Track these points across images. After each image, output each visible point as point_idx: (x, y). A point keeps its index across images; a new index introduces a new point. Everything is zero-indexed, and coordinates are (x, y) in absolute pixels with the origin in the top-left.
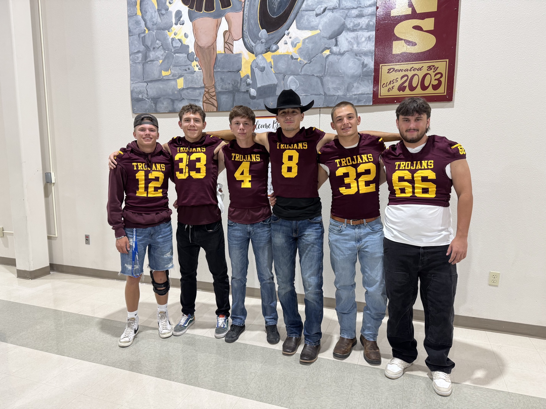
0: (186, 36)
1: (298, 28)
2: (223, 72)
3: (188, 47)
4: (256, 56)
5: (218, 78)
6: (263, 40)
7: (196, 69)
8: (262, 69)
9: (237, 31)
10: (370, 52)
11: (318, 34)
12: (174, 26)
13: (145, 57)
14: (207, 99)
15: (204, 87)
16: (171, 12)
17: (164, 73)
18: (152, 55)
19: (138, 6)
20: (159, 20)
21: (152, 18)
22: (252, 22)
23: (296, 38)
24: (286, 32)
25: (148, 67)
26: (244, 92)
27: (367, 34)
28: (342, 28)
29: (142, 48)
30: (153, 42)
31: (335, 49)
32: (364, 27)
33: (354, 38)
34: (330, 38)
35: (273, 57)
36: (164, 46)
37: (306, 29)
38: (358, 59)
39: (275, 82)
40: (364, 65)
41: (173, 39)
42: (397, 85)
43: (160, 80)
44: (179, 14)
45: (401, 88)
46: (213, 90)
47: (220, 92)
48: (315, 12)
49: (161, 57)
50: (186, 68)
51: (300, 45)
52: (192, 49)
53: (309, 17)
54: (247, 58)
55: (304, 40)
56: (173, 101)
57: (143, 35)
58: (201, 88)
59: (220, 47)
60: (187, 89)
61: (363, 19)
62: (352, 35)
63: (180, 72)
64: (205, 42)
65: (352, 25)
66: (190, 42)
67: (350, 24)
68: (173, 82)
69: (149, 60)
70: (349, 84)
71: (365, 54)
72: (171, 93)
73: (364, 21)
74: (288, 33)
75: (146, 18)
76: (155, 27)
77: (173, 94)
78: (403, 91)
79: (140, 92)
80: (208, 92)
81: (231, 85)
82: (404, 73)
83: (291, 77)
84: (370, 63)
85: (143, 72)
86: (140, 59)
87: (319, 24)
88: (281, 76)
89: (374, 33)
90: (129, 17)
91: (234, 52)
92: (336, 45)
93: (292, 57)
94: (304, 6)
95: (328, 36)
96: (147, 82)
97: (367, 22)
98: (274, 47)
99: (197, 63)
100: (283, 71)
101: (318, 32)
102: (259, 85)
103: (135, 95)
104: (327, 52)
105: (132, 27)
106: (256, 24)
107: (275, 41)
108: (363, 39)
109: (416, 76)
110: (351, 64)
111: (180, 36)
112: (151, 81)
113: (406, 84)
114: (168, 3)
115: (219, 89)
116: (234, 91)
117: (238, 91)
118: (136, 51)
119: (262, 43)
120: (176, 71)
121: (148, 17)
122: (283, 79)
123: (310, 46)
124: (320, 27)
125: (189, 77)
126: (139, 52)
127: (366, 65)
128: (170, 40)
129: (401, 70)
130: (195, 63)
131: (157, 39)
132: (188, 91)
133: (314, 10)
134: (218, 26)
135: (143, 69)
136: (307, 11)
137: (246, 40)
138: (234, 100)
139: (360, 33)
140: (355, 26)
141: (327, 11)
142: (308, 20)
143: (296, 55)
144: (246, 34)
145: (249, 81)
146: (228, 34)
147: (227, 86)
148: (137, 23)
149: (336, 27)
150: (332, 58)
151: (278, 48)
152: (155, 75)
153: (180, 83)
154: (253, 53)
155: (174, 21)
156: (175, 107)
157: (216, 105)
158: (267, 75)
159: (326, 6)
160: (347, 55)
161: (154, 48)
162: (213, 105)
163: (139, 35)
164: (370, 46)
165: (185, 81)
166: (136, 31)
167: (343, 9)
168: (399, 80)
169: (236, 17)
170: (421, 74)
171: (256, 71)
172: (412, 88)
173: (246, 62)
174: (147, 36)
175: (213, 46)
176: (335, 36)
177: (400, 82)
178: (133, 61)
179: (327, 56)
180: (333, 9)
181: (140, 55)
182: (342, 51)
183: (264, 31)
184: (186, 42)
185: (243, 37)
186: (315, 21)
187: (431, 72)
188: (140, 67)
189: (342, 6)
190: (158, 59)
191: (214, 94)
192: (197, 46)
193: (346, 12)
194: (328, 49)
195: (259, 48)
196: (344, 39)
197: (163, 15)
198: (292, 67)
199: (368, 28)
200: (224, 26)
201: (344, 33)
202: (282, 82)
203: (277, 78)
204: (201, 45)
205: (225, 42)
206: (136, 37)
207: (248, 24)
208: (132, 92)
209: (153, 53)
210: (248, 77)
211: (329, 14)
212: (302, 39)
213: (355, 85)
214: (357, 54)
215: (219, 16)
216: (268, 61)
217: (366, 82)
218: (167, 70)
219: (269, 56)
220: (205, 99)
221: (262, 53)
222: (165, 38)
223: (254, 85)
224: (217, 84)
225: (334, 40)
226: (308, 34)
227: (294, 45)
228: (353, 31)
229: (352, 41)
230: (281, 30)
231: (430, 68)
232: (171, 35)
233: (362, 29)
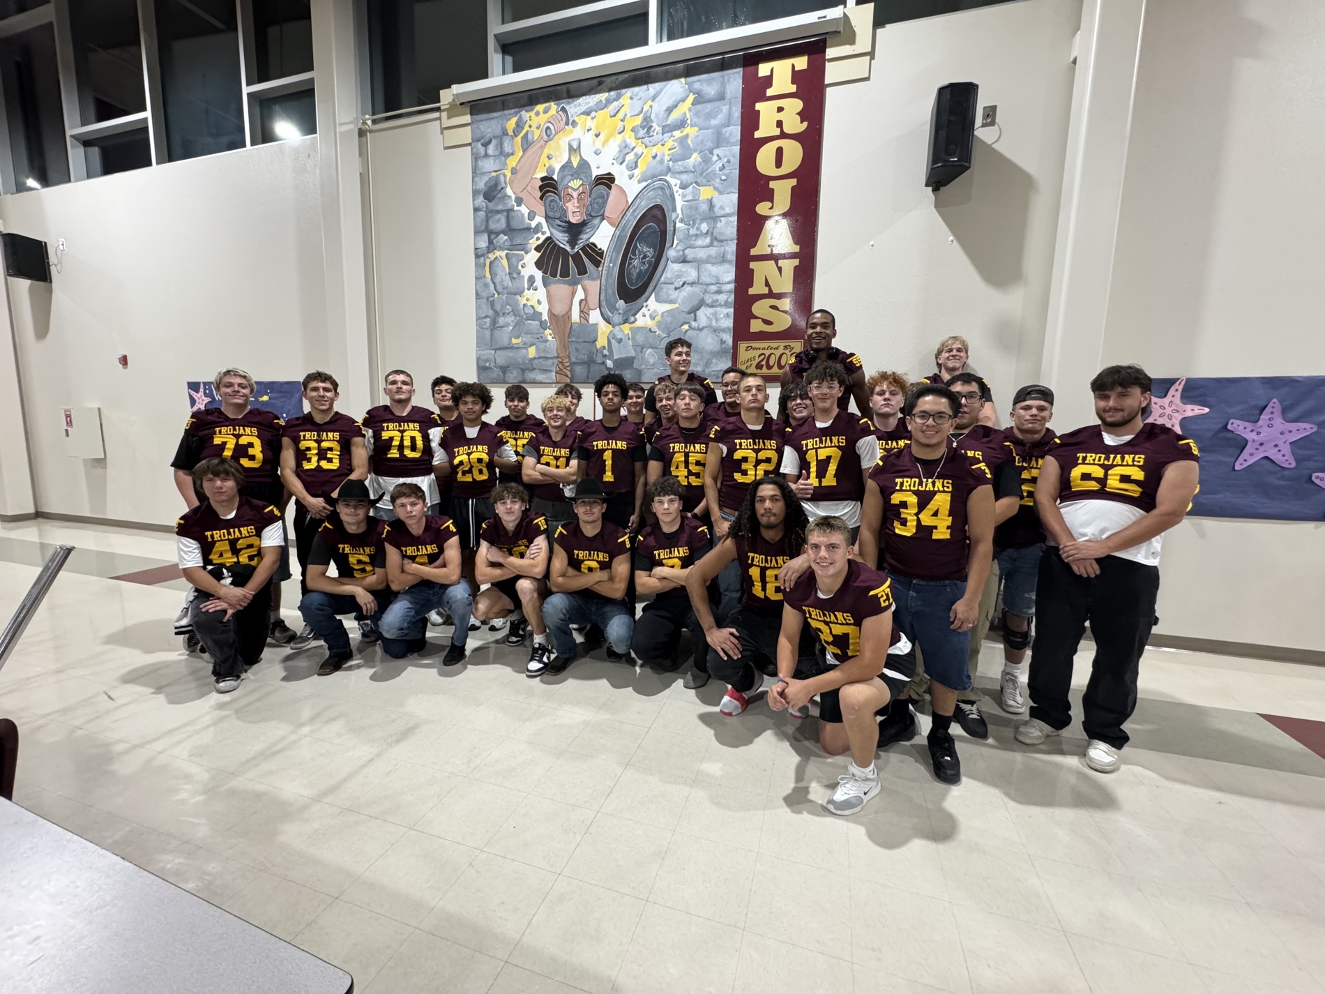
0: (539, 302)
1: (658, 300)
2: (578, 342)
3: (541, 314)
4: (613, 327)
5: (572, 348)
6: (621, 311)
7: (550, 338)
8: (620, 341)
9: (594, 300)
10: (728, 328)
11: (677, 308)
12: (526, 291)
13: (494, 322)
14: (561, 370)
15: (558, 357)
16: (523, 277)
17: (514, 341)
18: (501, 321)
19: (487, 268)
20: (510, 284)
21: (502, 281)
22: (610, 291)
23: (655, 311)
24: (645, 304)
25: (497, 333)
26: (600, 364)
27: (725, 311)
28: (702, 303)
29: (491, 313)
30: (503, 307)
31: (694, 324)
32: (723, 303)
33: (712, 314)
34: (689, 313)
35: (631, 329)
36: (515, 313)
37: (665, 302)
38: (717, 336)
39: (633, 354)
40: (723, 342)
41: (525, 305)
42: (755, 363)
43: (510, 347)
44: (532, 279)
45: (759, 366)
46: (567, 360)
47: (574, 363)
48: (674, 286)
49: (511, 324)
50: (539, 336)
51: (658, 318)
52: (545, 317)
53: (669, 291)
54: (604, 328)
55: (663, 313)
56: (523, 371)
57: (491, 299)
58: (554, 358)
59: (575, 316)
60: (539, 358)
61: (722, 295)
62: (711, 310)
63: (532, 340)
64: (559, 310)
65: (710, 300)
66: (544, 309)
67: (708, 300)
68: (524, 351)
69: (497, 325)
70: (708, 360)
71: (724, 330)
72: (521, 362)
73: (722, 298)
74: (647, 306)
75: (496, 281)
76: (505, 291)
77: (524, 363)
78: (761, 369)
79: (487, 360)
80: (561, 363)
81: (586, 356)
82: (761, 352)
83: (650, 350)
84: (728, 339)
85: (491, 339)
86: (488, 324)
87: (677, 298)
88: (639, 349)
89: (732, 310)
90: (477, 278)
91: (591, 322)
92: (695, 320)
93: (650, 329)
94: (663, 278)
95: (687, 310)
96: (496, 350)
97: (725, 298)
98: (632, 319)
99: (550, 332)
100: (641, 344)
101: (677, 305)
102: (616, 357)
103: (482, 364)
104: (686, 327)
105: (479, 290)
106: (614, 293)
107: (633, 312)
108: (722, 316)
109: (773, 356)
110: (709, 340)
111: (533, 302)
112: (499, 349)
113: (764, 363)
114: (520, 267)
115: (574, 360)
116: (590, 362)
117: (594, 362)
118: (484, 315)
119: (620, 314)
120: (528, 339)
121: (497, 280)
122: (641, 352)
123: (669, 319)
124: (679, 301)
125: (542, 346)
126: (486, 317)
127: (725, 342)
128: (522, 306)
129: (759, 349)
130: (548, 331)
131: (508, 304)
132: (541, 360)
133: (672, 284)
134: (573, 294)
135: (492, 335)
136: (665, 283)
137: (603, 310)
138: (589, 372)
139: (718, 309)
140: (713, 302)
141: (686, 286)
142: (666, 293)
143: (655, 329)
144: (604, 303)
145: (606, 352)
146: (584, 303)
147: (582, 357)
148: (486, 285)
149: (695, 302)
150: (690, 333)
151: (636, 320)
152: (505, 342)
153: (532, 352)
154: (610, 324)
155: (526, 286)
156: (526, 377)
157: (570, 376)
158: (624, 346)
159: (684, 279)
160: (705, 331)
161: (504, 314)
162: (567, 376)
163: (488, 298)
164: (729, 323)
165: (537, 350)
166: (485, 294)
167: (701, 284)
168: (757, 358)
169: (594, 286)
170: (778, 353)
171: (613, 342)
172: (769, 367)
173: (603, 333)
174: (496, 301)
175: (568, 314)
176: (694, 311)
177: (757, 360)
178: (480, 327)
179: (686, 331)
180: (692, 284)
181: (488, 320)
182: (701, 327)
183: (622, 302)
184: (539, 309)
185: (600, 307)
186: (674, 295)
187: (787, 352)
188: (488, 333)
189: (700, 281)
190: (507, 325)
191: (568, 364)
192: (551, 314)
193: (705, 287)
194: (686, 323)
195: (617, 318)
196: (703, 313)
197: (514, 278)
198: (651, 340)
199: (726, 305)
200: (580, 294)
201: (703, 308)
202: (640, 355)
203: (635, 351)
204: (556, 313)
205: (581, 311)
206: (484, 300)
207: (606, 293)
208: (478, 359)
209: (503, 318)
210: (604, 348)
211: (688, 288)
212: (660, 313)
213: (714, 361)
214: (716, 330)
215: (574, 283)
216: (626, 333)
217: (724, 359)
218: (517, 337)
219: (626, 328)
220: (558, 369)
221: (619, 324)
222: (517, 303)
223: (610, 357)
224: (572, 354)
225: (693, 315)
226: (667, 307)
227: (652, 318)
228: (712, 306)
229: (711, 316)
230: (639, 301)
231: (786, 347)
232: (522, 301)
233: (720, 305)
